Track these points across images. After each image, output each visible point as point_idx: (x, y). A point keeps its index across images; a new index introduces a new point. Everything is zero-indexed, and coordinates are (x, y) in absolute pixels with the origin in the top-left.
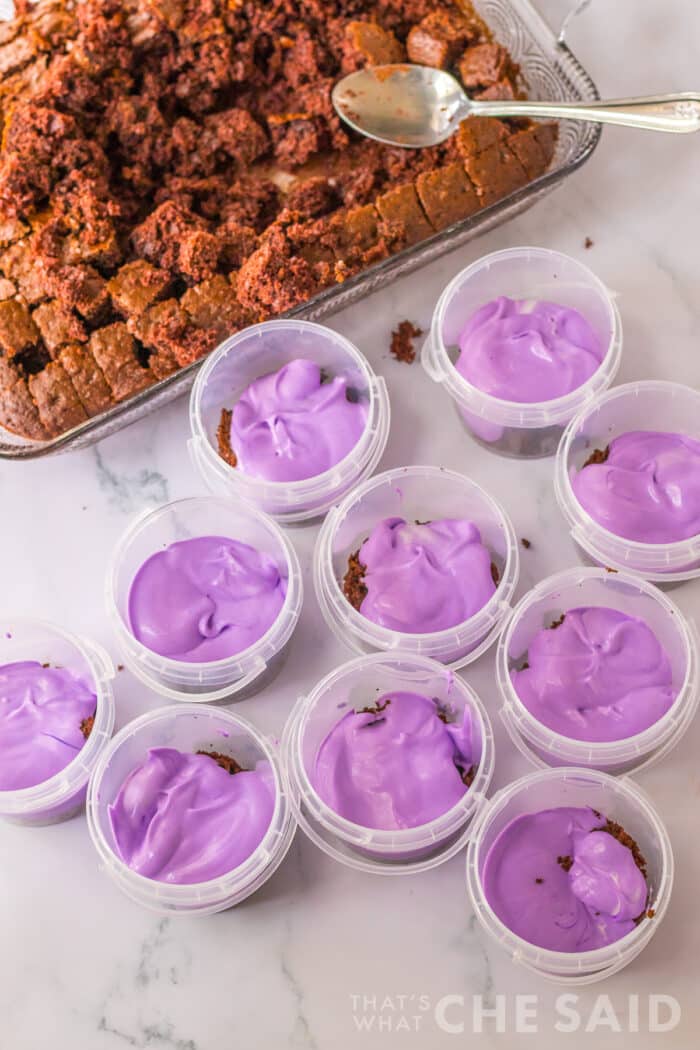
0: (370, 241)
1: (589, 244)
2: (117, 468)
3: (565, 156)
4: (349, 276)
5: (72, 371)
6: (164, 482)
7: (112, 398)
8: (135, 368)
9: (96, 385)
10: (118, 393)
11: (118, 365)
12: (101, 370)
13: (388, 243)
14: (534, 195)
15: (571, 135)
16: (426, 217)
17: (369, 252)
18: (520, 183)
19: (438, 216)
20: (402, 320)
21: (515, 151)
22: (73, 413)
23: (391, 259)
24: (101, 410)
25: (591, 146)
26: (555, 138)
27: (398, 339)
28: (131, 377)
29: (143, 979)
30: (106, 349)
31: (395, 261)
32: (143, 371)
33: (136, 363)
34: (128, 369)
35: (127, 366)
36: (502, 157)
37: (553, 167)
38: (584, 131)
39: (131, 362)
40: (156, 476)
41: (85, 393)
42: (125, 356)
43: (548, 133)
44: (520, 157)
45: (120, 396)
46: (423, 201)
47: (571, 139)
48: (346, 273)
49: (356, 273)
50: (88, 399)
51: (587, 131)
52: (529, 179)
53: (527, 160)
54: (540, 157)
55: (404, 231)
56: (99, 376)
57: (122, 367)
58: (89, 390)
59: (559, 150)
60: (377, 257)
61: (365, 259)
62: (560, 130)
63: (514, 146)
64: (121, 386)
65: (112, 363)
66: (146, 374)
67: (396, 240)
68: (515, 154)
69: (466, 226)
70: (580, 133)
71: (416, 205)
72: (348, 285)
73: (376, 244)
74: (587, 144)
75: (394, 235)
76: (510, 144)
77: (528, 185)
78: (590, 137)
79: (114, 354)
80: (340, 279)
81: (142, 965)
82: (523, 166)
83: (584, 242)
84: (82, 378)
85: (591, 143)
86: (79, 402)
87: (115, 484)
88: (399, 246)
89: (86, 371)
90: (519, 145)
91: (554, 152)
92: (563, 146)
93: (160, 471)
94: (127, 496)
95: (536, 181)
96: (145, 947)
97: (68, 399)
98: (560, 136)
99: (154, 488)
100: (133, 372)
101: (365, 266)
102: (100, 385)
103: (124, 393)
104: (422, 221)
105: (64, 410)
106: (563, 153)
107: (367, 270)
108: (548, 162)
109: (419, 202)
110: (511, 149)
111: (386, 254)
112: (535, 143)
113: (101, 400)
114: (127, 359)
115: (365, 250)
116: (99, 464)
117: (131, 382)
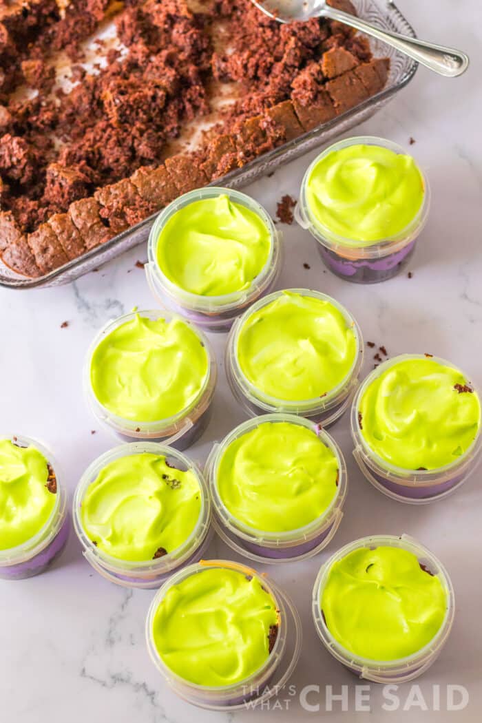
0: (261, 140)
1: (412, 142)
2: (89, 297)
3: (394, 79)
4: (247, 162)
5: (58, 231)
6: (122, 307)
7: (86, 248)
8: (101, 227)
9: (74, 240)
10: (90, 245)
11: (89, 225)
12: (77, 229)
13: (274, 141)
14: (373, 106)
15: (399, 66)
16: (300, 123)
17: (261, 147)
18: (363, 98)
19: (308, 121)
20: (284, 195)
21: (360, 77)
22: (59, 258)
23: (275, 151)
24: (78, 256)
25: (412, 72)
26: (388, 69)
27: (281, 207)
28: (98, 234)
29: (111, 642)
30: (80, 214)
31: (278, 151)
32: (106, 229)
33: (101, 224)
34: (96, 228)
35: (95, 226)
36: (351, 81)
37: (387, 87)
38: (407, 62)
39: (98, 223)
40: (116, 303)
41: (68, 247)
42: (93, 220)
43: (382, 65)
44: (364, 81)
45: (91, 247)
46: (297, 112)
47: (398, 68)
48: (245, 161)
49: (252, 160)
50: (70, 251)
51: (409, 62)
52: (369, 95)
53: (368, 83)
54: (378, 81)
55: (285, 133)
56: (76, 235)
57: (92, 227)
58: (69, 244)
59: (391, 77)
60: (266, 150)
61: (257, 152)
62: (391, 63)
63: (360, 74)
64: (92, 240)
65: (85, 224)
66: (108, 231)
67: (279, 138)
68: (360, 79)
69: (327, 128)
70: (404, 64)
71: (292, 115)
72: (246, 168)
73: (265, 141)
74: (409, 71)
75: (278, 136)
76: (357, 73)
77: (369, 99)
78: (411, 66)
79: (86, 218)
80: (241, 165)
81: (110, 632)
82: (366, 87)
83: (410, 140)
84: (65, 236)
85: (412, 70)
86: (63, 251)
87: (88, 308)
88: (281, 142)
89: (68, 231)
90: (363, 74)
91: (387, 79)
92: (393, 74)
93: (119, 299)
94: (96, 317)
95: (374, 96)
96: (111, 620)
97: (55, 248)
98: (391, 68)
99: (115, 310)
100: (99, 230)
101: (257, 157)
102: (78, 241)
103: (93, 244)
104: (297, 126)
105: (53, 256)
106: (394, 77)
107: (258, 159)
108: (383, 85)
109: (295, 113)
110: (357, 76)
111: (272, 148)
112: (374, 72)
113: (78, 250)
114: (95, 221)
115: (258, 145)
116: (77, 294)
117: (98, 236)
